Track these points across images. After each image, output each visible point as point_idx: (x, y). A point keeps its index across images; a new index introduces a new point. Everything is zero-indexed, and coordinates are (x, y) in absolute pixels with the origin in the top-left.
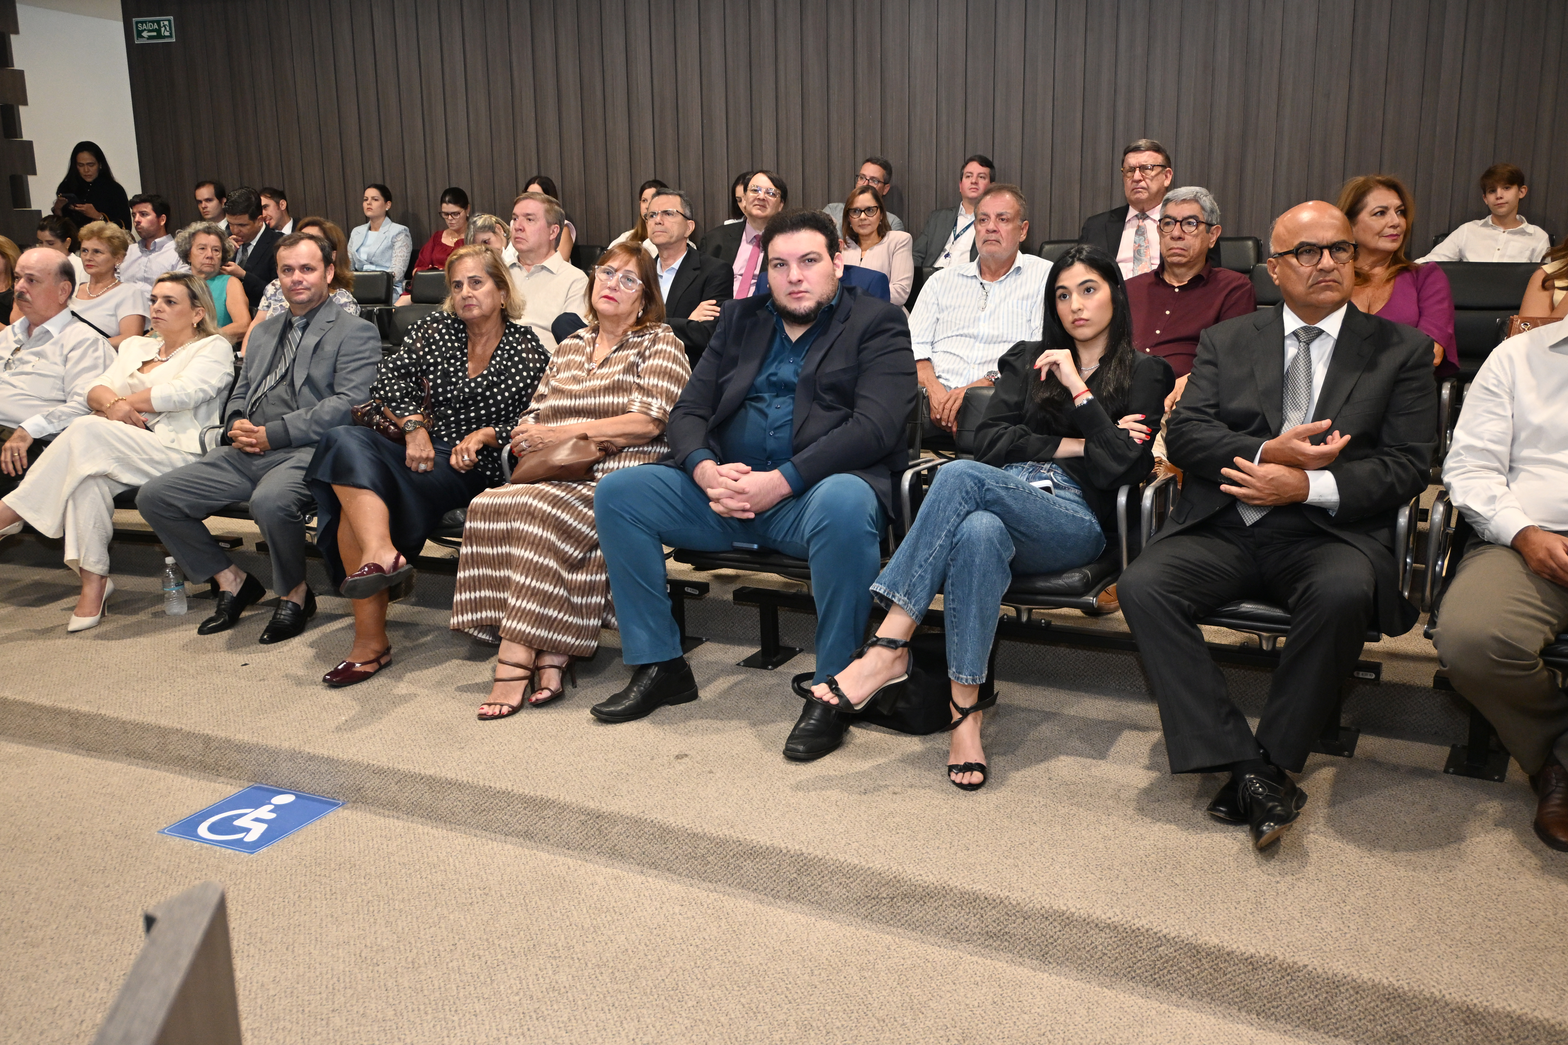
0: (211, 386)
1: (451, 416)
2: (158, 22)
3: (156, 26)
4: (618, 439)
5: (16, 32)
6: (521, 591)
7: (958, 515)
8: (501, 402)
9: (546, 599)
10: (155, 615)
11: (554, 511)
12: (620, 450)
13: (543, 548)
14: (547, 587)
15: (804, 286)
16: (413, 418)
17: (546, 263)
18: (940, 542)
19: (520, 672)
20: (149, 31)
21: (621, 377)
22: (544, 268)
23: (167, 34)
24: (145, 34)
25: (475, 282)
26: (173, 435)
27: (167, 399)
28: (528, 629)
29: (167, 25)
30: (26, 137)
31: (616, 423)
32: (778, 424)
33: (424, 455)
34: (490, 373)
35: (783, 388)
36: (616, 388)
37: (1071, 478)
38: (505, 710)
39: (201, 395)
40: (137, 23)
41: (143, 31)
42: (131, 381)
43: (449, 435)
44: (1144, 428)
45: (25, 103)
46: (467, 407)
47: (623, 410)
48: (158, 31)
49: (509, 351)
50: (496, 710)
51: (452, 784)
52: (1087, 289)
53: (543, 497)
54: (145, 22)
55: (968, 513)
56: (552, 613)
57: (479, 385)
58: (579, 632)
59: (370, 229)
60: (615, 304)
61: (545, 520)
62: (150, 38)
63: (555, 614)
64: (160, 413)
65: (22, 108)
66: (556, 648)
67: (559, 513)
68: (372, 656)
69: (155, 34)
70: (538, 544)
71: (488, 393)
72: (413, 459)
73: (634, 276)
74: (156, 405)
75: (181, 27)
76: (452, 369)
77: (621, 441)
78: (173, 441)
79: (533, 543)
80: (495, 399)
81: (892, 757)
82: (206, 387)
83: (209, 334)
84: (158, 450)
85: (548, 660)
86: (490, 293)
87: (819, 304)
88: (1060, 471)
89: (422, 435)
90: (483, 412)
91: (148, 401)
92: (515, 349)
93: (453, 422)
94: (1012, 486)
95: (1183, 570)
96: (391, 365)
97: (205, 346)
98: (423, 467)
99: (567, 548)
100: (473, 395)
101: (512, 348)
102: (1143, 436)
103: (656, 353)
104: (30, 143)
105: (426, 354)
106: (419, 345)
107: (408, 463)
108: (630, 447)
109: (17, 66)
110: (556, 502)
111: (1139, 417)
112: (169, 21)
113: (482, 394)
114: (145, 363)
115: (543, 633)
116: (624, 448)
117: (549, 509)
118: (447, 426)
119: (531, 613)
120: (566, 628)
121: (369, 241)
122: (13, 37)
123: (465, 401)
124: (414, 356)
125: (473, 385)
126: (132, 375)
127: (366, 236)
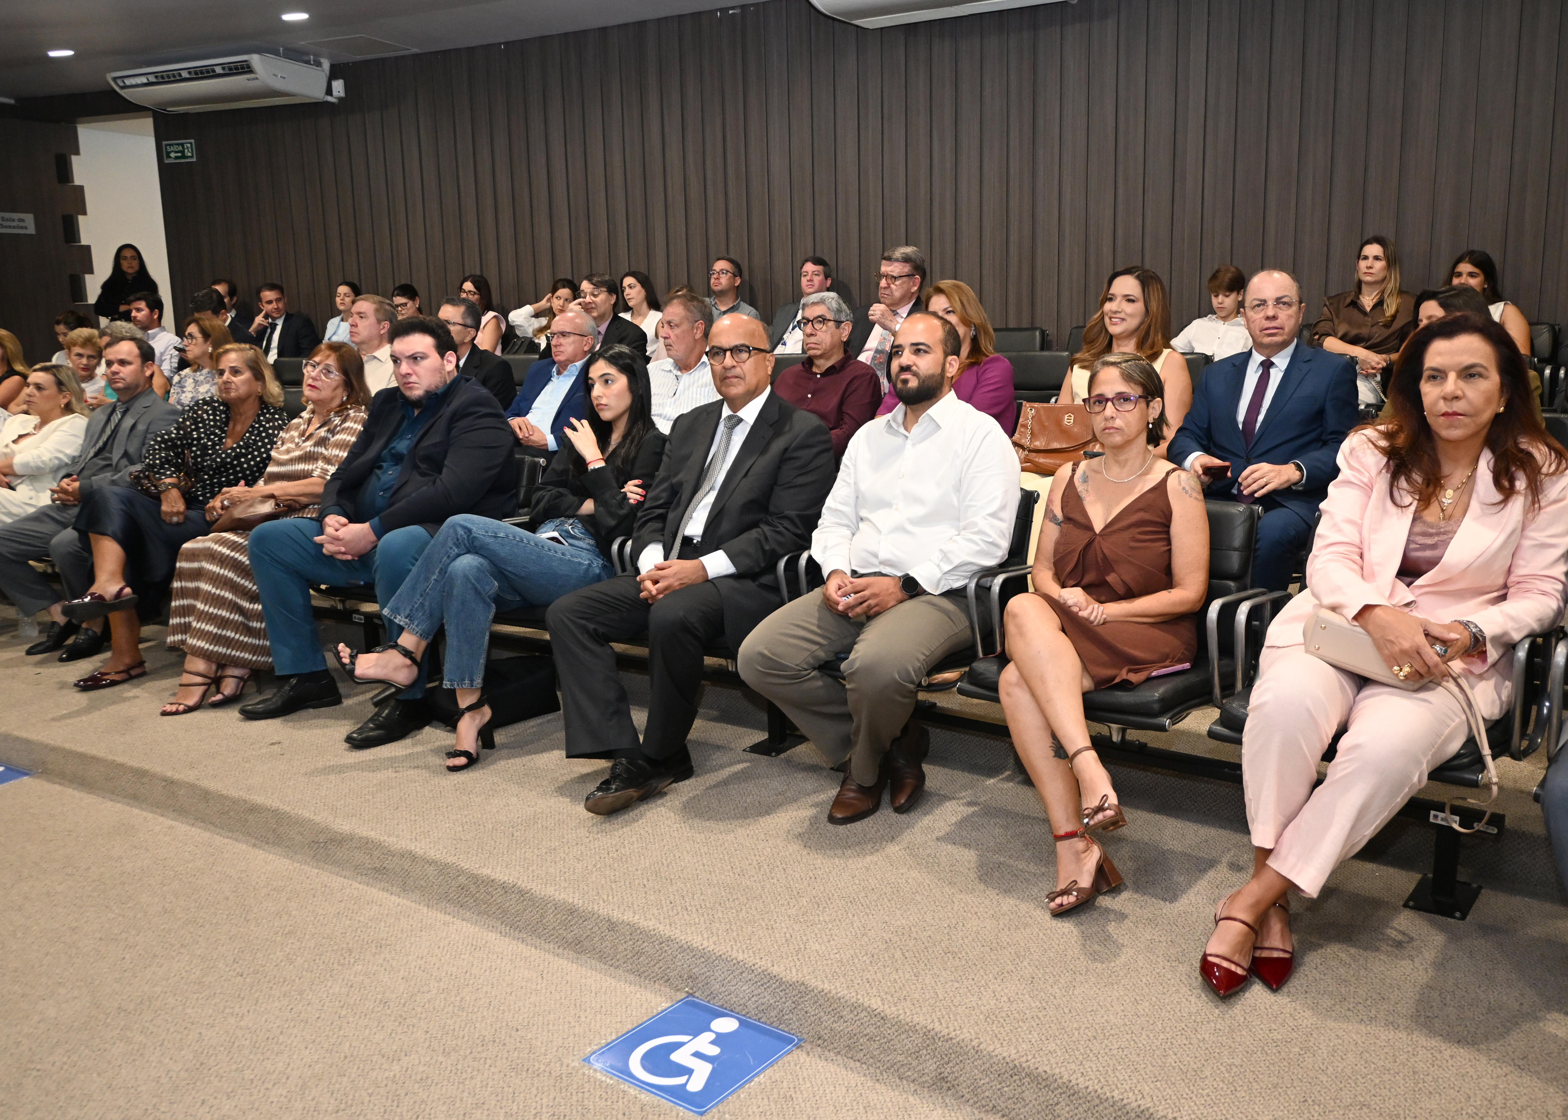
0: (66, 455)
1: (207, 480)
2: (182, 145)
3: (181, 148)
4: (300, 498)
5: (77, 153)
6: (203, 616)
7: (449, 557)
8: (247, 469)
9: (223, 623)
10: (13, 637)
11: (232, 554)
12: (306, 506)
13: (220, 582)
14: (224, 613)
15: (413, 379)
16: (168, 480)
17: (376, 354)
18: (435, 577)
19: (199, 680)
20: (176, 152)
21: (312, 449)
22: (375, 357)
23: (190, 154)
24: (173, 155)
25: (235, 371)
26: (33, 493)
27: (26, 465)
28: (207, 646)
29: (189, 146)
30: (84, 242)
31: (298, 486)
32: (387, 486)
33: (175, 510)
34: (239, 446)
35: (398, 459)
36: (309, 457)
37: (586, 530)
38: (181, 708)
39: (56, 462)
40: (166, 145)
41: (170, 152)
42: (5, 450)
43: (203, 495)
44: (640, 490)
45: (84, 213)
46: (221, 473)
47: (307, 475)
48: (183, 152)
49: (258, 428)
50: (174, 708)
51: (94, 759)
52: (606, 380)
53: (224, 542)
54: (172, 145)
55: (459, 555)
56: (230, 634)
57: (228, 455)
58: (254, 649)
59: (342, 320)
60: (318, 391)
61: (222, 560)
62: (177, 158)
63: (233, 635)
64: (23, 476)
65: (81, 218)
66: (236, 663)
67: (237, 555)
68: (122, 668)
69: (180, 154)
70: (216, 580)
71: (235, 462)
72: (166, 513)
73: (333, 369)
74: (17, 469)
75: (200, 149)
76: (210, 443)
77: (304, 500)
78: (31, 498)
79: (211, 579)
80: (242, 467)
81: (429, 746)
82: (61, 456)
83: (73, 412)
84: (15, 505)
85: (231, 671)
86: (247, 382)
87: (428, 392)
88: (580, 526)
89: (175, 493)
90: (232, 477)
91: (11, 466)
92: (264, 426)
93: (208, 485)
94: (502, 535)
95: (601, 602)
96: (159, 439)
97: (65, 422)
98: (175, 519)
99: (247, 583)
100: (224, 463)
101: (261, 425)
102: (638, 497)
103: (343, 429)
104: (88, 248)
105: (193, 430)
106: (188, 423)
107: (163, 516)
108: (314, 504)
109: (77, 181)
110: (234, 546)
111: (636, 482)
112: (191, 143)
113: (231, 463)
114: (21, 437)
115: (222, 650)
116: (309, 505)
117: (228, 552)
118: (204, 487)
119: (209, 633)
120: (243, 647)
121: (340, 331)
122: (74, 158)
123: (218, 468)
124: (181, 432)
125: (223, 456)
126: (7, 446)
127: (338, 326)
